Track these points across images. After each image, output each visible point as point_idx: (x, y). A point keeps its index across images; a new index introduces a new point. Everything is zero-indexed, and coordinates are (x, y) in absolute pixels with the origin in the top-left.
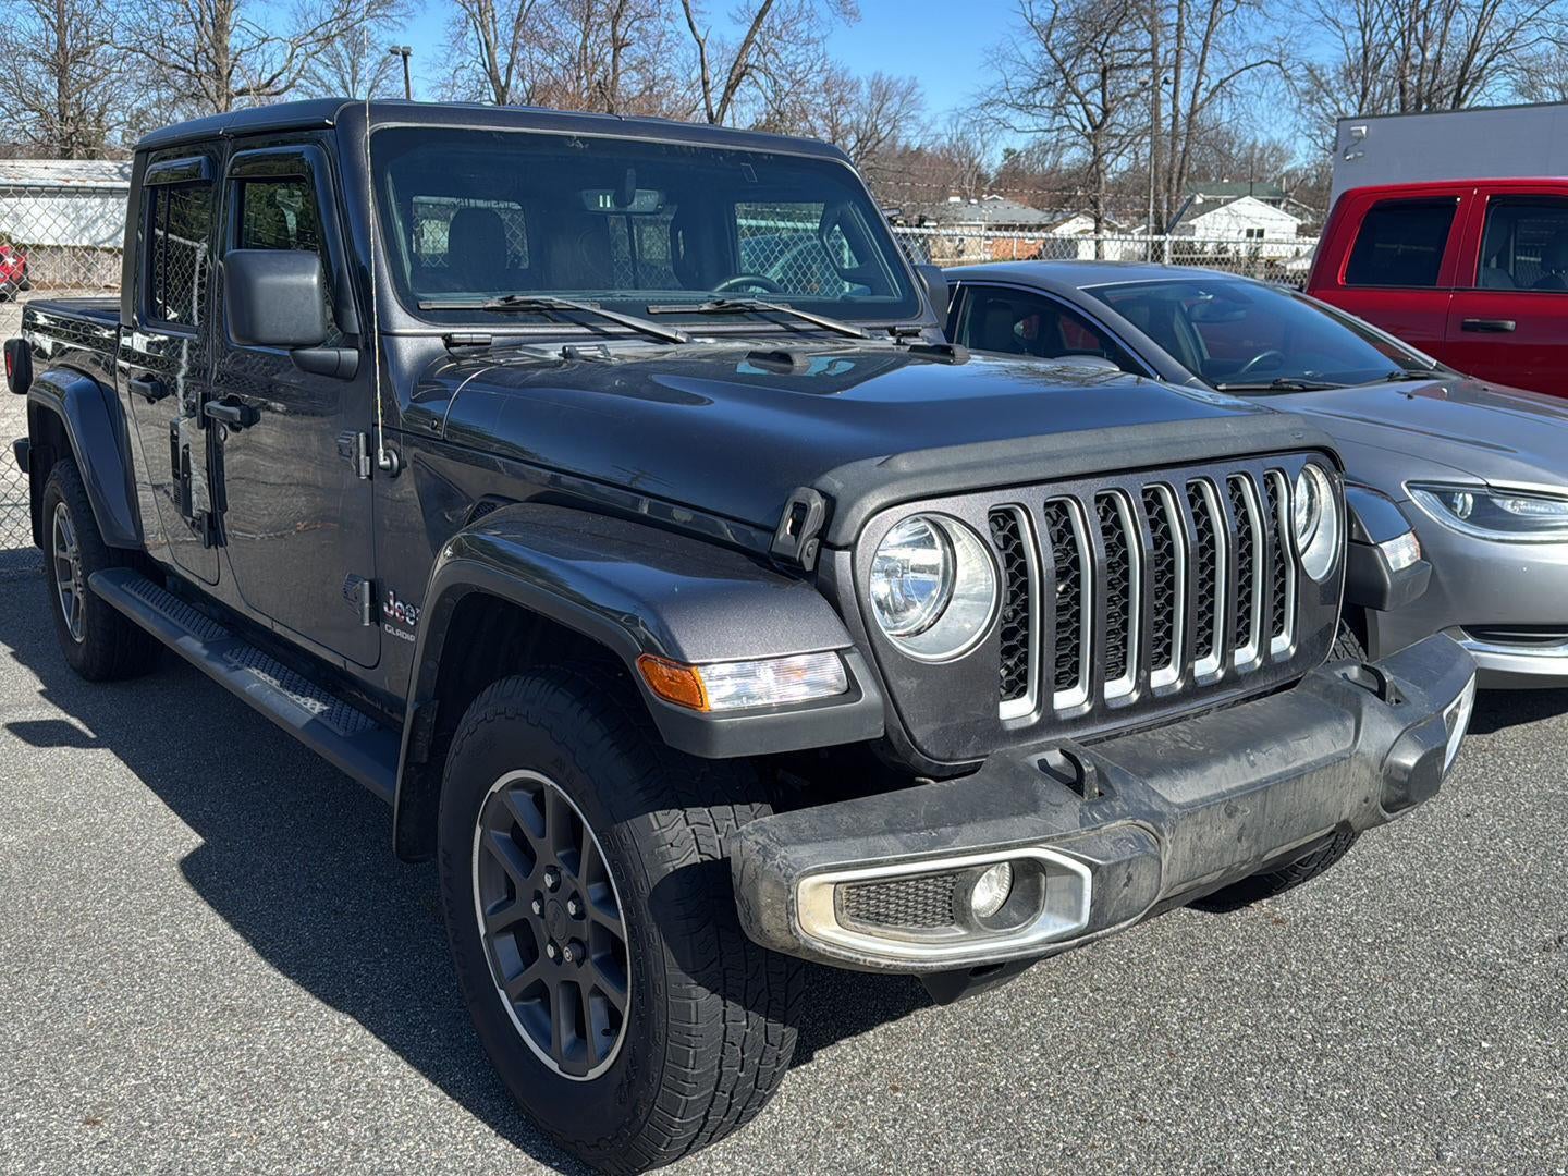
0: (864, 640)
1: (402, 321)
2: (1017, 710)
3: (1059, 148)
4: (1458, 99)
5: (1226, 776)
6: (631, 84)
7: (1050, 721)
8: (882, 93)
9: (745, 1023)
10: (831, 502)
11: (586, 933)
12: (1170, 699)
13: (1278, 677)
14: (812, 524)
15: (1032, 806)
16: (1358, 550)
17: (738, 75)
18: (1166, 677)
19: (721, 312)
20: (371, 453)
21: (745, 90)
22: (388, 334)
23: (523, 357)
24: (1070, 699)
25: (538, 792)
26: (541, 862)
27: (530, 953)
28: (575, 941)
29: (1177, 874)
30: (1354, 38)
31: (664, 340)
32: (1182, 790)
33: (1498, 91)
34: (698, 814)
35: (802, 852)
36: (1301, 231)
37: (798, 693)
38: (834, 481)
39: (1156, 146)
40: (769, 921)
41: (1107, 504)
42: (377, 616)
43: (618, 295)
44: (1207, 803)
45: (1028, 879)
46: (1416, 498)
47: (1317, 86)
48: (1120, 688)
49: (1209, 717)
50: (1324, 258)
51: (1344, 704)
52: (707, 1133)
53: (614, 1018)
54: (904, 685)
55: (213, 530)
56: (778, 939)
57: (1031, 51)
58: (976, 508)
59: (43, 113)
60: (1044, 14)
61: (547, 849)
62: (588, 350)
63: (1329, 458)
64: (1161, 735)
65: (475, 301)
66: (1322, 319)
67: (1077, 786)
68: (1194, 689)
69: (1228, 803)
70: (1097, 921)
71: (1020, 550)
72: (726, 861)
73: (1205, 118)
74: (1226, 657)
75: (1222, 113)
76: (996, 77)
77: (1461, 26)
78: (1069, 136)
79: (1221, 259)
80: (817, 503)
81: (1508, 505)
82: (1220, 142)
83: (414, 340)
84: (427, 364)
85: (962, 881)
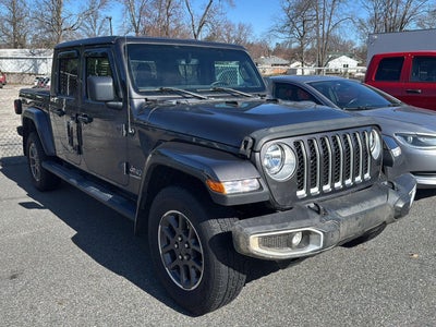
0: (263, 175)
1: (134, 94)
2: (301, 193)
3: (291, 42)
4: (401, 28)
5: (356, 209)
6: (172, 26)
7: (309, 196)
8: (241, 28)
9: (234, 274)
10: (254, 140)
11: (190, 252)
12: (340, 190)
13: (366, 185)
14: (249, 146)
15: (308, 217)
16: (386, 151)
17: (202, 24)
18: (338, 185)
19: (215, 91)
20: (127, 130)
21: (204, 27)
22: (131, 98)
23: (165, 103)
24: (315, 190)
25: (177, 216)
26: (178, 233)
27: (174, 258)
28: (187, 254)
29: (343, 235)
30: (372, 11)
31: (201, 98)
32: (344, 213)
33: (412, 26)
34: (221, 220)
35: (250, 230)
36: (358, 65)
37: (247, 189)
38: (254, 135)
39: (318, 41)
40: (242, 246)
41: (323, 140)
42: (128, 172)
43: (188, 87)
44: (351, 217)
45: (306, 236)
46: (397, 138)
47: (362, 25)
48: (327, 188)
49: (349, 195)
50: (369, 73)
51: (384, 191)
52: (224, 302)
53: (198, 274)
54: (273, 187)
55: (79, 150)
56: (244, 251)
57: (284, 16)
58: (291, 141)
59: (9, 36)
60: (286, 5)
61: (179, 231)
62: (183, 101)
63: (378, 128)
64: (338, 199)
65: (153, 89)
66: (369, 90)
67: (318, 212)
68: (345, 188)
69: (356, 216)
70: (324, 247)
71: (301, 152)
72: (230, 232)
73: (332, 33)
74: (353, 180)
75: (337, 32)
76: (274, 23)
77: (401, 8)
78: (294, 39)
79: (337, 73)
80: (251, 141)
81: (421, 139)
82: (336, 40)
83: (138, 100)
84: (141, 105)
85: (290, 236)
